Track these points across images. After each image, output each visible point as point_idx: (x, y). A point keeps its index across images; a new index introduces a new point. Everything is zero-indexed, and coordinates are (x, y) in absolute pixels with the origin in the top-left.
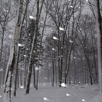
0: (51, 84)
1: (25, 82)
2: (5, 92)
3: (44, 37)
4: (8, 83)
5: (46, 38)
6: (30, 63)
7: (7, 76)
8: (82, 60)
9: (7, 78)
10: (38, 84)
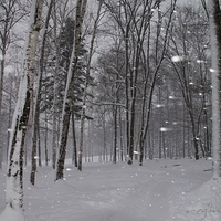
0: (110, 157)
1: (54, 155)
2: (9, 175)
3: (95, 57)
4: (16, 157)
5: (100, 59)
6: (64, 112)
7: (14, 142)
8: (176, 107)
9: (13, 145)
10: (83, 159)
